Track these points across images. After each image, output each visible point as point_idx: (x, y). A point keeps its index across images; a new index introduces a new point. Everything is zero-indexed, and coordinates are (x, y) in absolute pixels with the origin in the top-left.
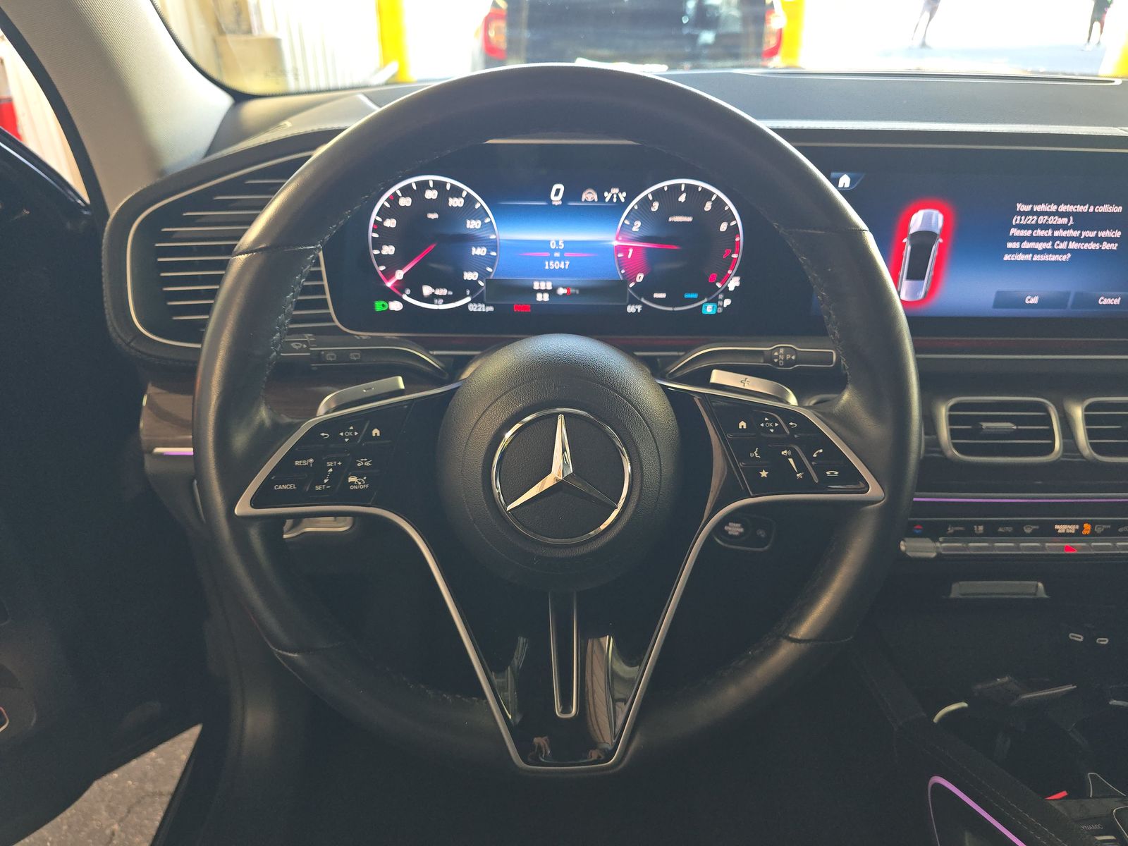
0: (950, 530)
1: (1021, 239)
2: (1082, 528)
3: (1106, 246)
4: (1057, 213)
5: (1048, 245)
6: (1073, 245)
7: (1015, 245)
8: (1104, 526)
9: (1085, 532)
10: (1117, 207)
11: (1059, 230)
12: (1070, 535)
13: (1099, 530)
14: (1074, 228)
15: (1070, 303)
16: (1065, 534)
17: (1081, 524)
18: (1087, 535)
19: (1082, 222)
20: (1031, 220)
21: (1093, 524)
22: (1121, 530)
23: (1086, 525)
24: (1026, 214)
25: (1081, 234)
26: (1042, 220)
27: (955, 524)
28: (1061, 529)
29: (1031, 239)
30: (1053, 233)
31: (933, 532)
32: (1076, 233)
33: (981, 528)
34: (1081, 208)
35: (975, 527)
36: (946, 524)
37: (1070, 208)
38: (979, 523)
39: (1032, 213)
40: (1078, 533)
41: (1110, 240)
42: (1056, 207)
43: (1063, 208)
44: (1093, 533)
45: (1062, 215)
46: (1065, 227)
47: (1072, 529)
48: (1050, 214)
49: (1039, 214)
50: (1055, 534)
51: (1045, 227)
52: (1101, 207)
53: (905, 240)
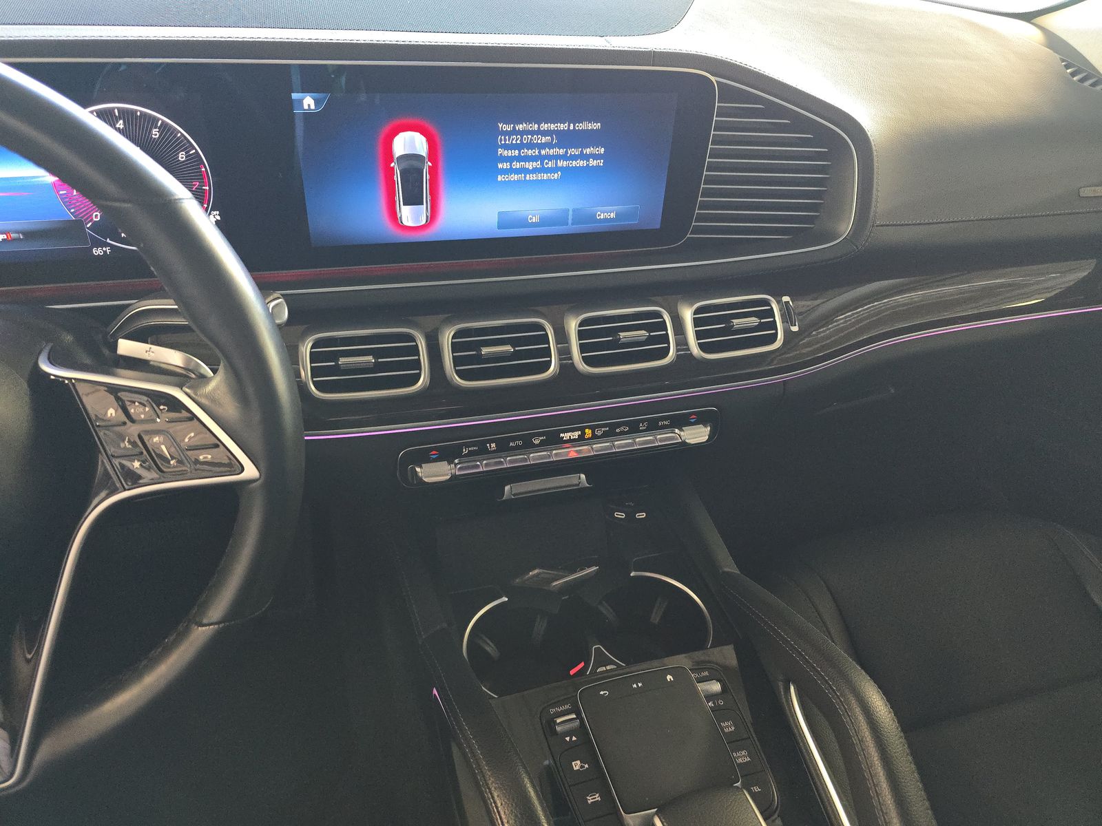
0: (465, 451)
1: (510, 159)
2: (583, 433)
3: (593, 163)
4: (539, 132)
5: (537, 164)
6: (561, 163)
7: (505, 166)
8: (603, 429)
9: (587, 437)
10: (595, 124)
11: (545, 149)
12: (574, 440)
13: (599, 433)
14: (559, 146)
15: (570, 221)
16: (570, 441)
17: (582, 429)
18: (589, 439)
19: (565, 139)
20: (516, 140)
21: (593, 428)
22: (618, 430)
23: (587, 431)
24: (509, 133)
25: (566, 152)
26: (527, 139)
27: (467, 445)
28: (566, 436)
29: (519, 159)
30: (539, 152)
31: (448, 455)
32: (562, 151)
33: (493, 445)
34: (562, 127)
35: (488, 445)
36: (460, 447)
37: (553, 127)
38: (491, 441)
39: (514, 132)
40: (581, 438)
41: (595, 157)
42: (536, 126)
43: (545, 126)
44: (594, 436)
45: (545, 133)
46: (549, 145)
47: (576, 435)
48: (532, 133)
49: (522, 133)
50: (562, 441)
51: (531, 146)
52: (581, 124)
53: (392, 165)
